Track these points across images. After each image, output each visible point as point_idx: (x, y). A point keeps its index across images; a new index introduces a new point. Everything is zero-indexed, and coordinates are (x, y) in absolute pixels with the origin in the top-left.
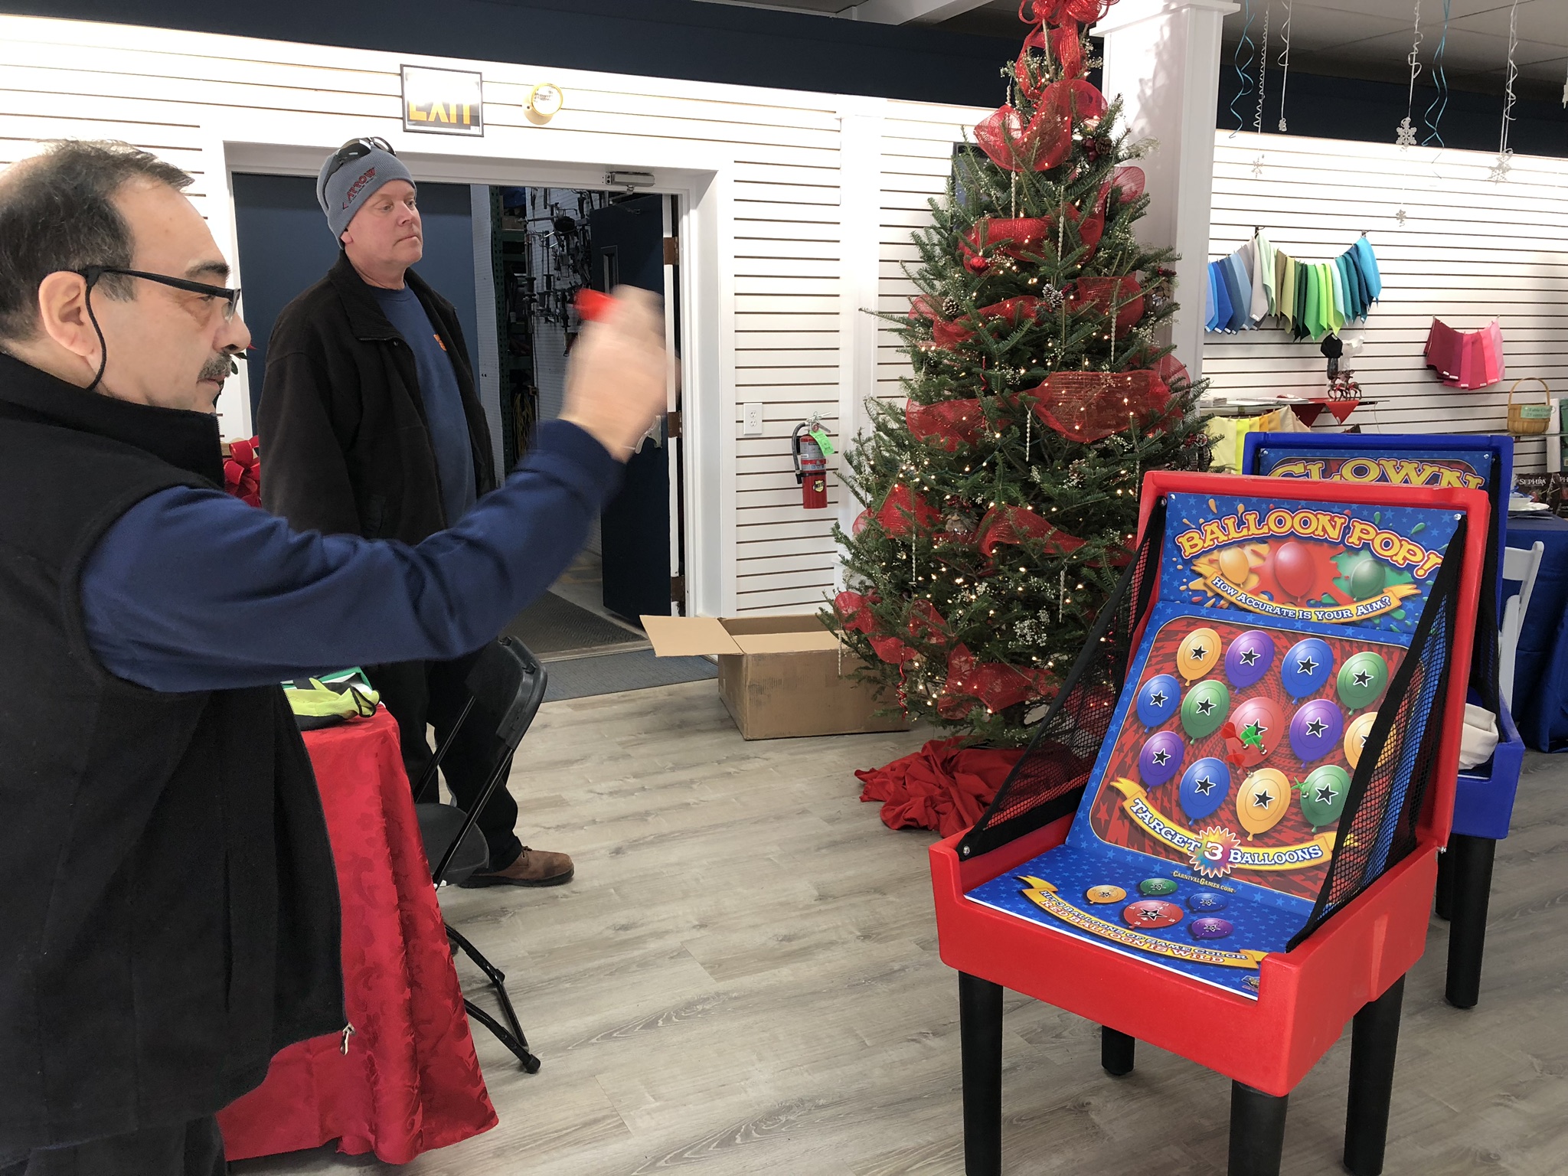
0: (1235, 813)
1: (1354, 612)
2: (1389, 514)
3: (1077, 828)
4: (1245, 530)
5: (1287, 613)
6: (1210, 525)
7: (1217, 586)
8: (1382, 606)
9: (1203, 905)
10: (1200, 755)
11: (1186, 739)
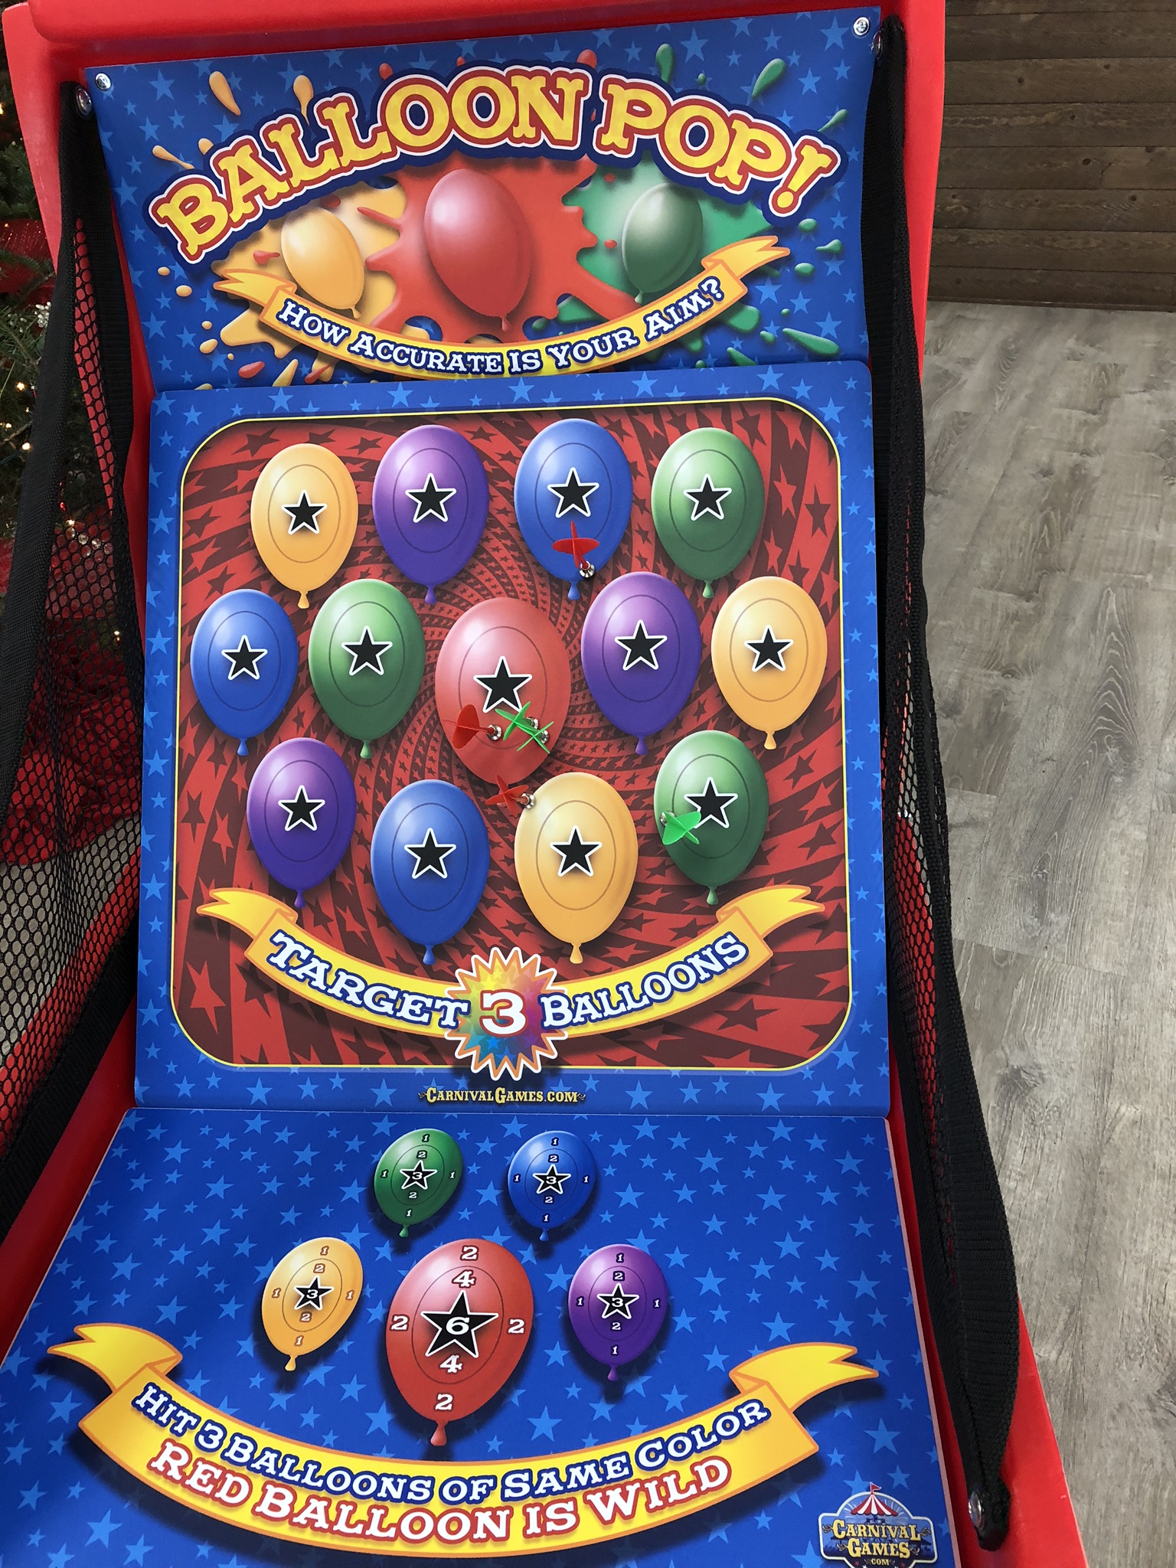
0: (521, 904)
1: (640, 332)
2: (694, 46)
3: (153, 1051)
4: (330, 154)
5: (482, 365)
6: (232, 153)
7: (294, 326)
8: (704, 304)
9: (549, 1200)
10: (395, 782)
11: (347, 749)
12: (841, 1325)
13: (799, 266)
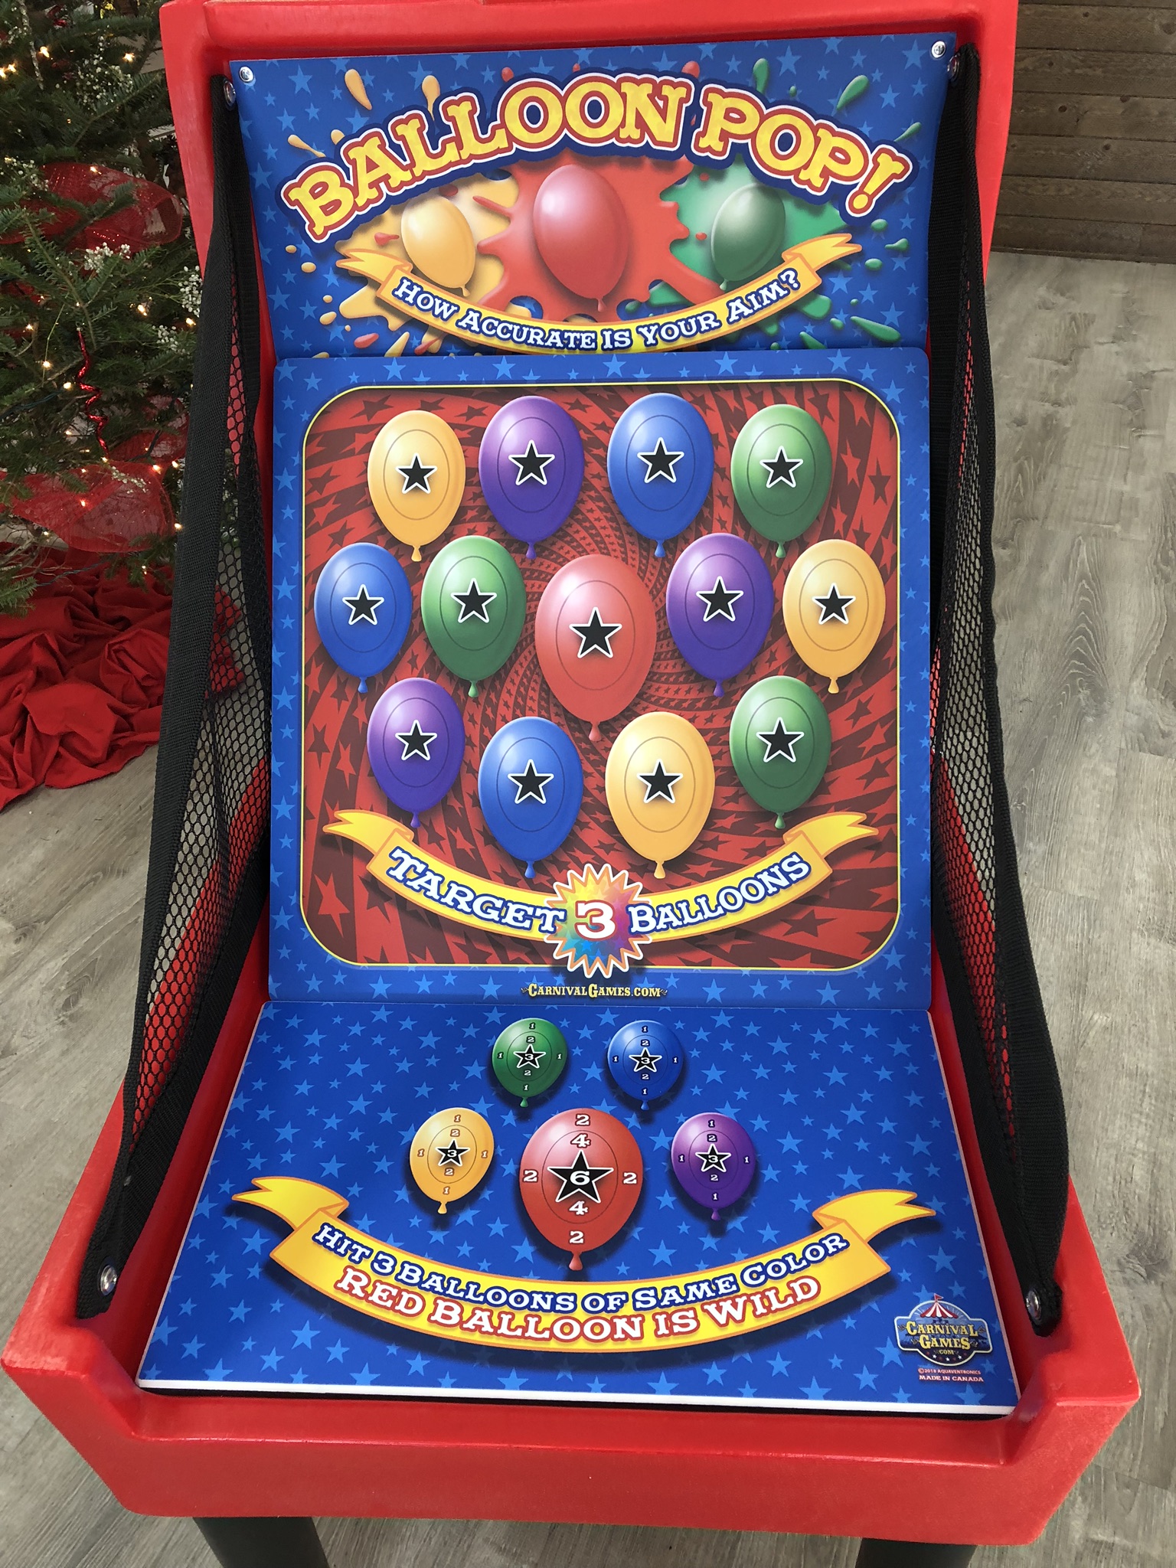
0: (611, 828)
1: (722, 316)
2: (789, 61)
3: (285, 953)
4: (451, 148)
5: (578, 341)
6: (361, 144)
7: (408, 302)
8: (782, 293)
9: (646, 1077)
10: (499, 718)
11: (456, 689)
12: (902, 1176)
13: (869, 262)
